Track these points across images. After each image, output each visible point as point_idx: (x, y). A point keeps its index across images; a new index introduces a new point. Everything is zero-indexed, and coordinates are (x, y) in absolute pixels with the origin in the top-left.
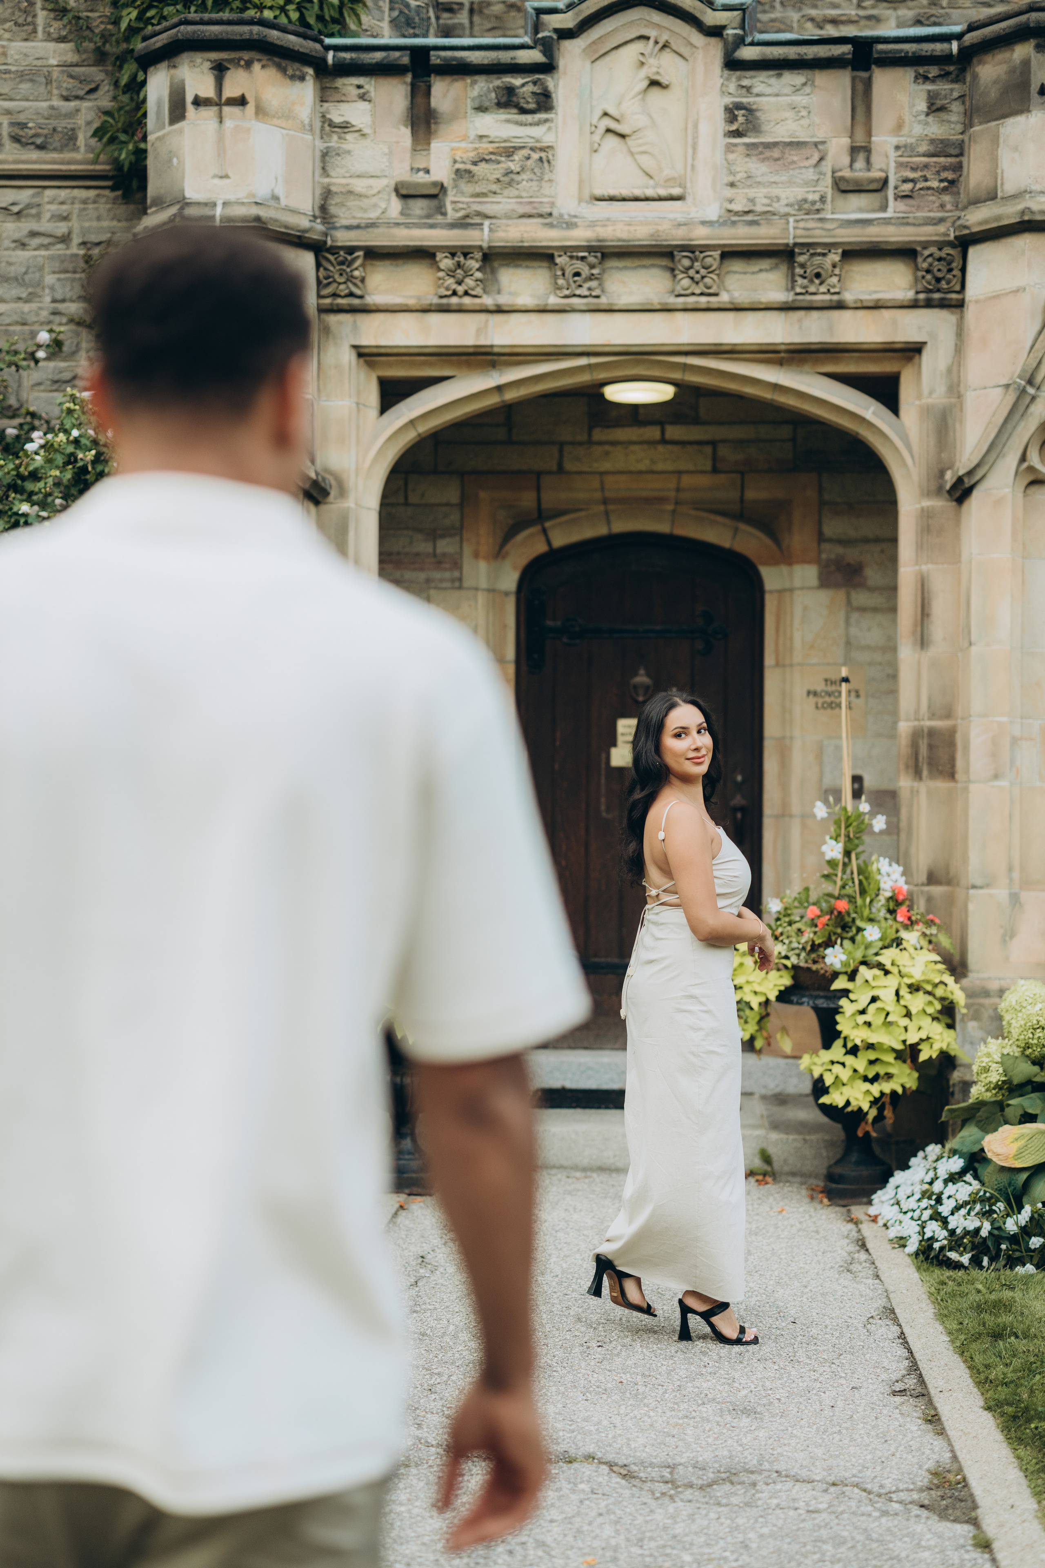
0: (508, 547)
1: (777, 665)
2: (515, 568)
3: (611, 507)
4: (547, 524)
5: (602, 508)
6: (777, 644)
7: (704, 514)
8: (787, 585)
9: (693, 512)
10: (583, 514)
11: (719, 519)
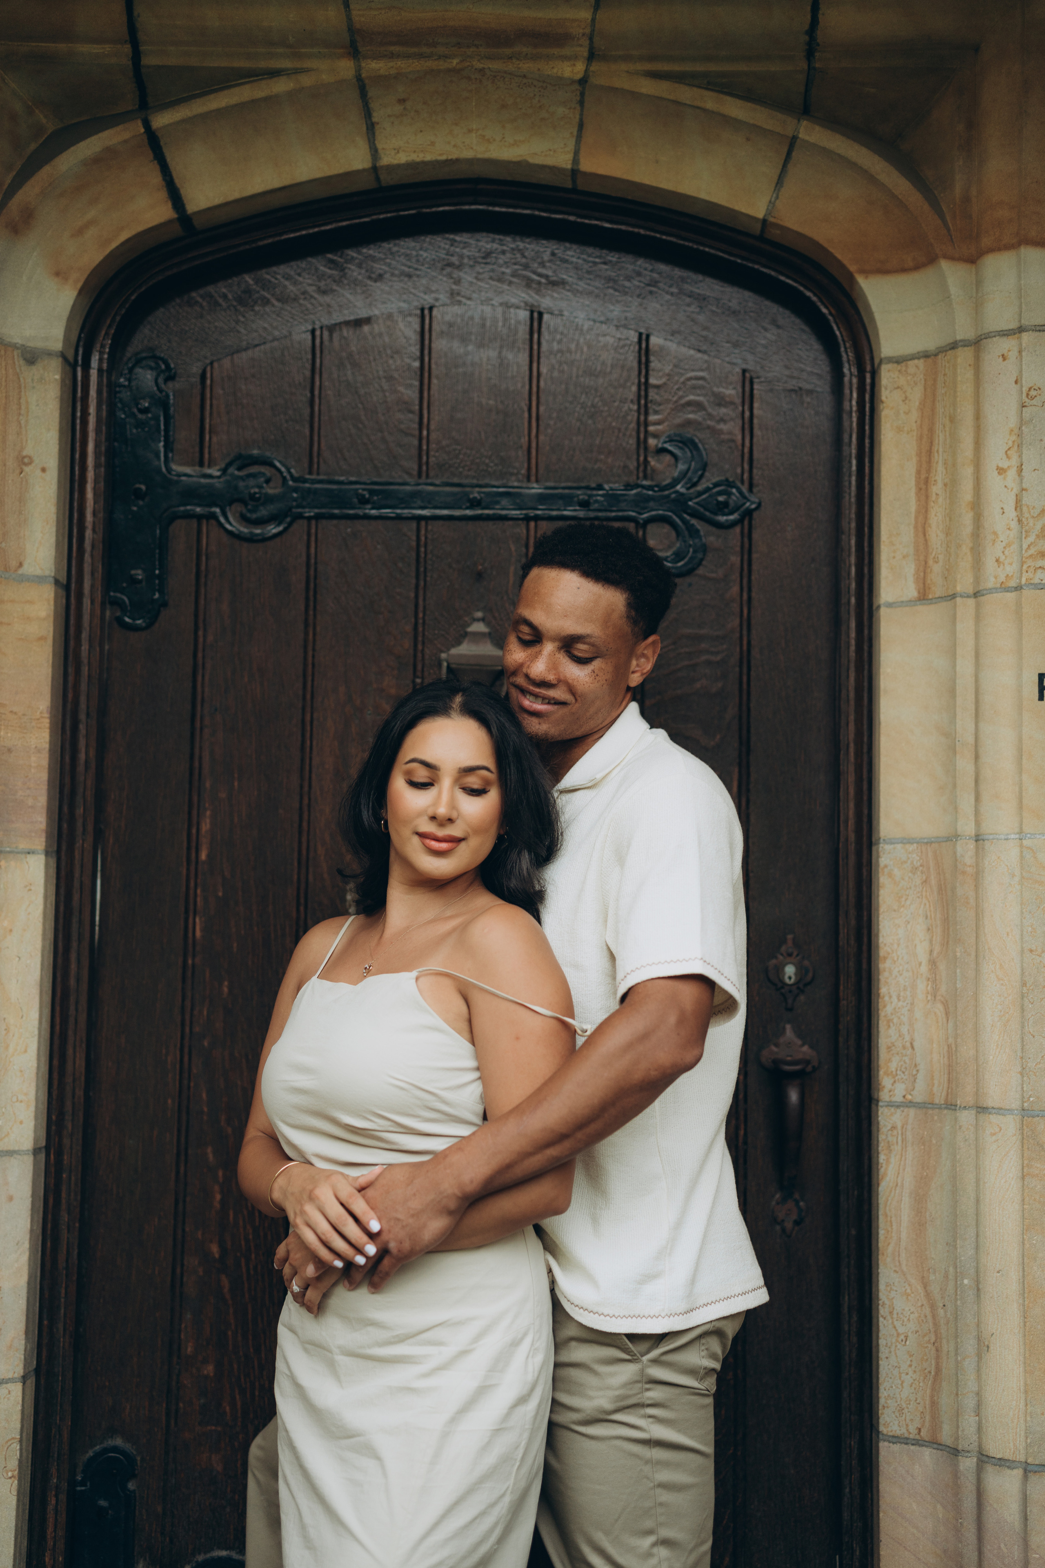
0: (29, 192)
1: (924, 597)
2: (59, 274)
3: (374, 66)
4: (161, 120)
5: (345, 68)
6: (922, 528)
7: (686, 94)
8: (964, 330)
9: (647, 87)
10: (281, 86)
11: (735, 108)
